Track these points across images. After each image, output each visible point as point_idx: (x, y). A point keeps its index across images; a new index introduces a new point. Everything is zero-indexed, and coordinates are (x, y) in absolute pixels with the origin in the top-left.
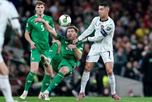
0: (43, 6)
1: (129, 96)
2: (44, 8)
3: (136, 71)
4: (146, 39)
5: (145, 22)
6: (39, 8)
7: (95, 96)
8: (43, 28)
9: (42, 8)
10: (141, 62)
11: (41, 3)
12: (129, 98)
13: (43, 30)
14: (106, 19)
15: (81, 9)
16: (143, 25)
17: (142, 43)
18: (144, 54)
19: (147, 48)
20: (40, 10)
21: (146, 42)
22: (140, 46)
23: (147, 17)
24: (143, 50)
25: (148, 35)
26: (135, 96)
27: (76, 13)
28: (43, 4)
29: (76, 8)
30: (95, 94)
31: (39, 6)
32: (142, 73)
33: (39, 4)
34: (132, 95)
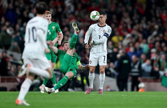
0: (50, 15)
1: (107, 91)
2: (51, 16)
3: (112, 70)
4: (120, 45)
5: (119, 31)
6: (47, 16)
7: (79, 91)
8: (50, 32)
9: (49, 16)
10: (116, 63)
11: (49, 13)
12: (107, 93)
13: (50, 34)
14: (104, 25)
15: (67, 20)
16: (117, 33)
17: (117, 47)
18: (119, 56)
19: (121, 52)
20: (48, 18)
21: (120, 47)
22: (115, 50)
23: (121, 27)
24: (117, 53)
25: (121, 41)
26: (111, 91)
27: (64, 24)
28: (50, 13)
29: (63, 19)
30: (79, 89)
31: (47, 15)
32: (117, 72)
33: (47, 14)
34: (109, 89)
